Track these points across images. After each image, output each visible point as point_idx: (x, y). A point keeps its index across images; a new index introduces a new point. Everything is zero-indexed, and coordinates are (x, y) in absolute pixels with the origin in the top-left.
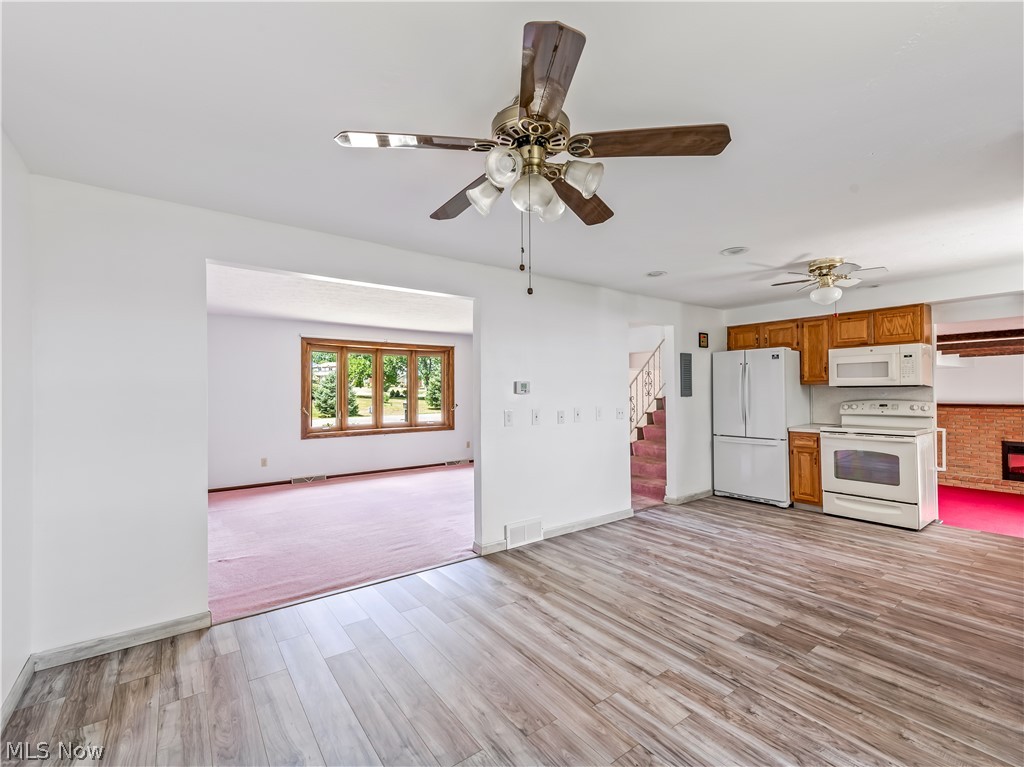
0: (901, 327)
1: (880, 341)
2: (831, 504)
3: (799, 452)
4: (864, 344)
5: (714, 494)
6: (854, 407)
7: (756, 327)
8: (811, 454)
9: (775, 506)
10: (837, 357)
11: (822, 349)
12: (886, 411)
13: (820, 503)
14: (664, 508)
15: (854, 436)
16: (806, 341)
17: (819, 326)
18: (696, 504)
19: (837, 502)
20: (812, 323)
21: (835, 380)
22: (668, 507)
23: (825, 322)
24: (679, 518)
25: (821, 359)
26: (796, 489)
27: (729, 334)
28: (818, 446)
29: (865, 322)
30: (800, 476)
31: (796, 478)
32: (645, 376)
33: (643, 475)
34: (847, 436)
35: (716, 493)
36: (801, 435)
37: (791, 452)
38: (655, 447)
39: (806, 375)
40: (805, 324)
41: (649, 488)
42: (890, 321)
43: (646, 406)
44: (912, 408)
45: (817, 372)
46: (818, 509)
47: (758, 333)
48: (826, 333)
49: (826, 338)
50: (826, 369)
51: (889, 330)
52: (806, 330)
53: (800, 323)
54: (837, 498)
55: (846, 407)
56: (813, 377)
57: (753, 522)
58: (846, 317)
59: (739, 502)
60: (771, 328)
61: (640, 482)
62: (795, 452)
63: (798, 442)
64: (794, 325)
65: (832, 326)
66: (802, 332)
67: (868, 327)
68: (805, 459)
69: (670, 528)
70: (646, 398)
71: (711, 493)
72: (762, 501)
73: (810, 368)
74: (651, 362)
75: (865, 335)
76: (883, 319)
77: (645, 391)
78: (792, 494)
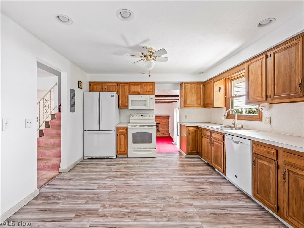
0: (149, 89)
1: (144, 93)
2: (131, 154)
3: (120, 135)
4: (139, 94)
5: (84, 159)
6: (134, 116)
7: (102, 83)
8: (124, 135)
9: (111, 158)
10: (131, 98)
11: (126, 95)
12: (144, 118)
13: (127, 154)
14: (60, 177)
15: (139, 127)
16: (121, 91)
17: (125, 86)
18: (76, 168)
19: (133, 152)
20: (123, 84)
21: (130, 106)
22: (62, 175)
23: (127, 84)
24: (71, 183)
25: (126, 98)
26: (119, 150)
27: (90, 85)
28: (127, 132)
29: (139, 86)
30: (120, 144)
31: (119, 145)
32: (45, 102)
33: (43, 157)
34: (136, 127)
35: (85, 158)
36: (121, 128)
37: (117, 135)
38: (52, 140)
39: (120, 104)
40: (120, 84)
41: (48, 166)
42: (146, 87)
43: (45, 118)
44: (150, 116)
45: (124, 103)
46: (126, 156)
47: (102, 86)
48: (127, 89)
49: (127, 91)
50: (127, 102)
51: (146, 90)
52: (120, 87)
53: (118, 84)
54: (133, 151)
55: (132, 116)
56: (123, 105)
57: (108, 172)
58: (134, 84)
59: (96, 160)
60: (108, 84)
61: (42, 163)
62: (119, 135)
63: (120, 131)
64: (116, 84)
65: (129, 86)
66: (119, 88)
67: (140, 88)
68: (122, 137)
69: (69, 196)
70: (45, 114)
71: (83, 158)
72: (106, 158)
73: (122, 102)
74: (49, 94)
75: (139, 91)
76: (144, 85)
77: (45, 110)
78: (117, 152)
